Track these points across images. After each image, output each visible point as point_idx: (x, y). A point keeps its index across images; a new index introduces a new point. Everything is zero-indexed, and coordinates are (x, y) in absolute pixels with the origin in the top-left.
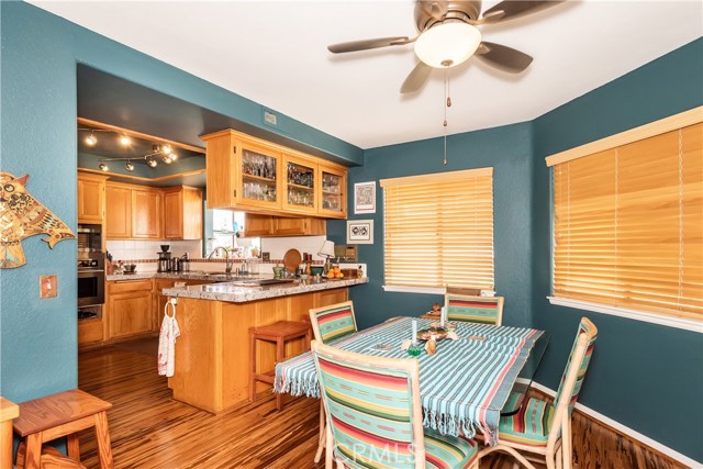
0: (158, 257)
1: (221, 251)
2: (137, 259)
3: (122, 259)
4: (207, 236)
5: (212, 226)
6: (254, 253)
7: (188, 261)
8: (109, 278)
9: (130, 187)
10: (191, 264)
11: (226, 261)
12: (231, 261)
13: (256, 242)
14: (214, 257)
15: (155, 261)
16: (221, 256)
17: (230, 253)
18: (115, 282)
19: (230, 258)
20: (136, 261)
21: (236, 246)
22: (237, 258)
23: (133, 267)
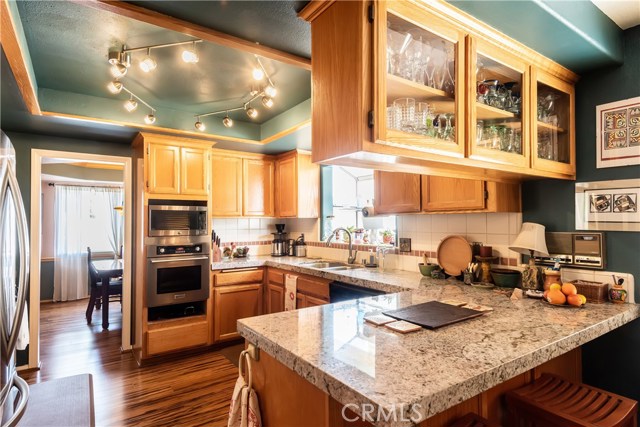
0: (272, 238)
1: (341, 233)
2: (251, 240)
3: (234, 241)
4: (326, 213)
5: (330, 198)
6: (386, 239)
7: (304, 244)
8: (215, 265)
9: (241, 155)
10: (308, 248)
11: (350, 247)
12: (355, 247)
13: (389, 223)
14: (334, 241)
15: (269, 243)
16: (342, 240)
17: (353, 235)
18: (221, 271)
19: (353, 243)
20: (250, 244)
21: (360, 226)
22: (362, 243)
23: (245, 251)
